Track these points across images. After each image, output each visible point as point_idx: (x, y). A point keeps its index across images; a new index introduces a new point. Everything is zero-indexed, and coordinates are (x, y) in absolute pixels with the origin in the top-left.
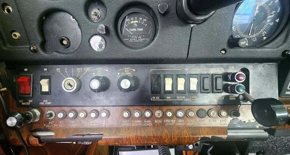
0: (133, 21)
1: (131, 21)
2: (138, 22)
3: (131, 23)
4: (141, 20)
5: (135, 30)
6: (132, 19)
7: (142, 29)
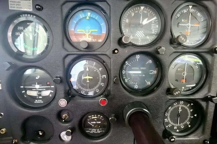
0: (93, 117)
1: (92, 117)
2: (97, 118)
3: (92, 118)
4: (99, 117)
5: (95, 123)
6: (93, 116)
7: (100, 122)
